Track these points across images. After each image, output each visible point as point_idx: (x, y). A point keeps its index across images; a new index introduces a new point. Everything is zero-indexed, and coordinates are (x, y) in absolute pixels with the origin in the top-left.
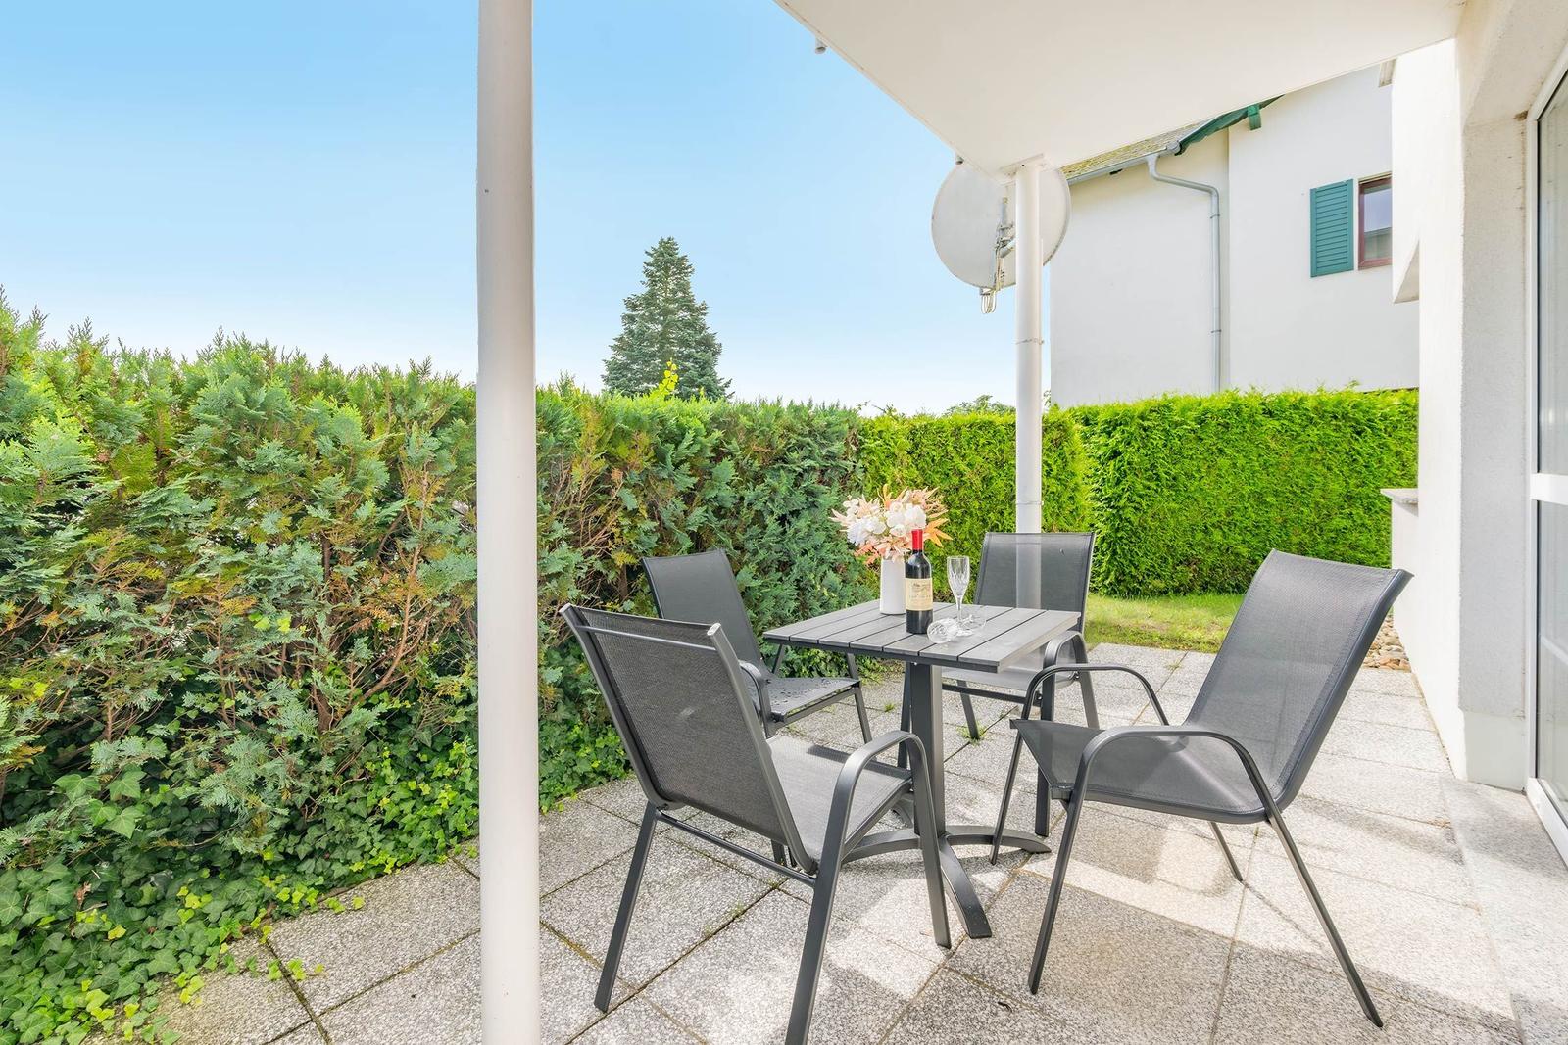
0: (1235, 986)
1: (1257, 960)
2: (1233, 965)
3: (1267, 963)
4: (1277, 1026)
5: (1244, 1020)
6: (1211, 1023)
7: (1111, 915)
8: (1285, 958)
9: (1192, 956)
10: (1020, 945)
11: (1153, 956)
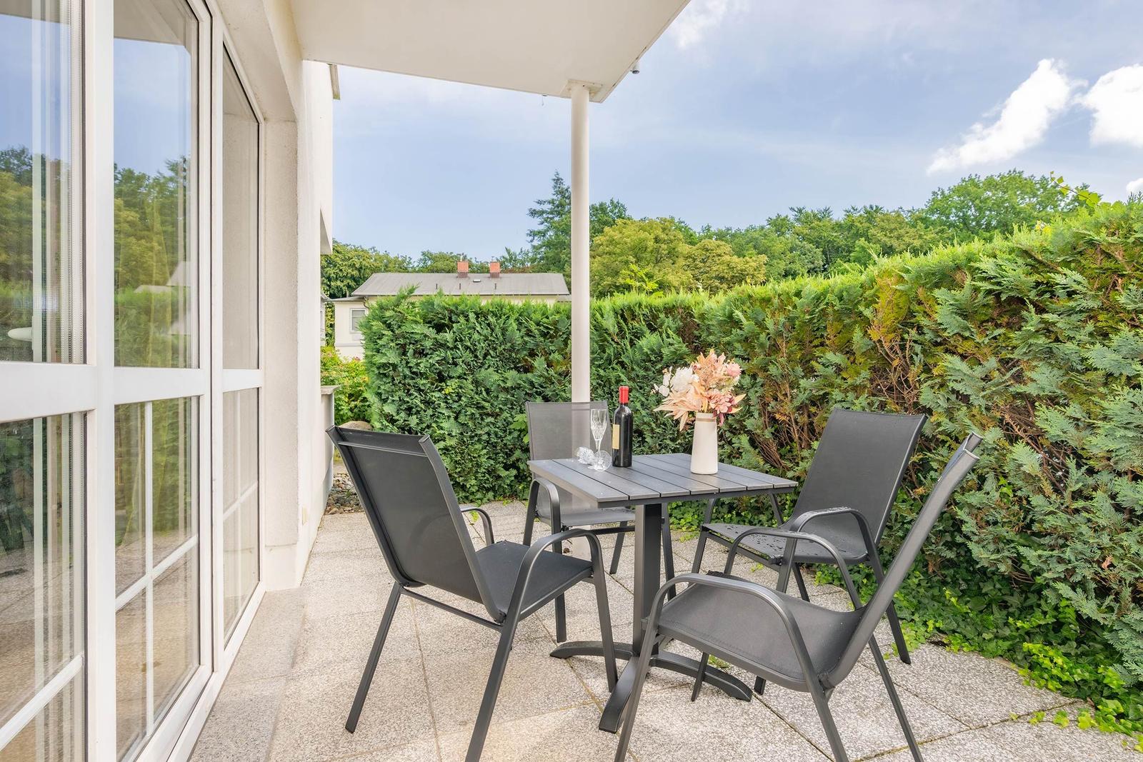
0: (425, 707)
1: (418, 731)
2: (430, 718)
3: (412, 733)
4: (398, 698)
5: (414, 691)
6: (428, 681)
7: (513, 707)
8: (402, 744)
9: (454, 709)
10: (535, 661)
11: (473, 697)
